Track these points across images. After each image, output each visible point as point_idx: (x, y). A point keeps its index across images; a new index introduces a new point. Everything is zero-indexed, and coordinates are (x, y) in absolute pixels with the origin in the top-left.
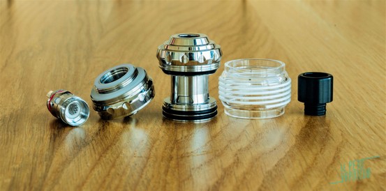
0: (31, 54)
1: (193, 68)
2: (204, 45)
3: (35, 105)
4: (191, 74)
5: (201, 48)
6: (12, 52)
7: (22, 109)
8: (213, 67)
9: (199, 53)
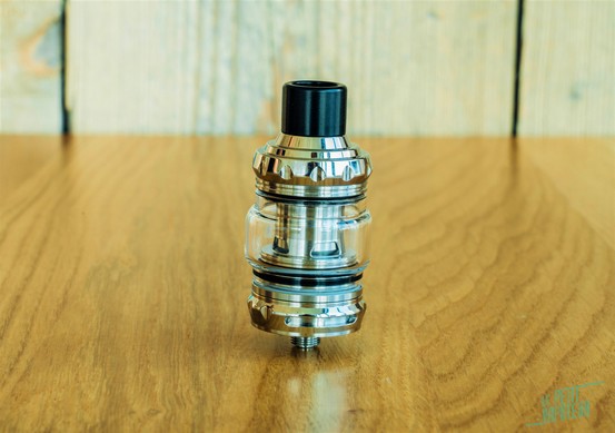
0: (115, 276)
1: (318, 190)
2: (339, 150)
3: (132, 412)
5: (334, 155)
6: (76, 271)
7: (104, 424)
8: (353, 190)
9: (329, 163)
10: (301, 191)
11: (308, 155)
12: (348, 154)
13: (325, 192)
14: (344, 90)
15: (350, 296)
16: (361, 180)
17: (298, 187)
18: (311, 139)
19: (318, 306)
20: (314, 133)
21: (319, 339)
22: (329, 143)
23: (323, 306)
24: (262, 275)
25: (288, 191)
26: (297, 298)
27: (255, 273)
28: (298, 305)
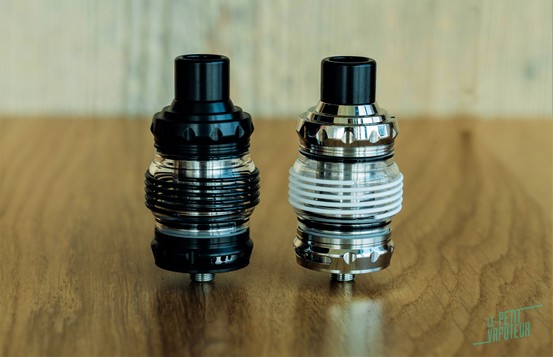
1: (354, 151)
2: (369, 116)
4: (349, 160)
5: (366, 121)
8: (381, 151)
9: (362, 128)
10: (340, 152)
11: (345, 121)
12: (377, 119)
13: (360, 152)
14: (373, 65)
15: (379, 239)
16: (388, 142)
17: (338, 149)
18: (347, 107)
19: (354, 248)
20: (350, 102)
21: (354, 275)
22: (362, 110)
23: (358, 248)
24: (304, 222)
25: (328, 151)
26: (337, 241)
27: (299, 219)
28: (338, 247)
